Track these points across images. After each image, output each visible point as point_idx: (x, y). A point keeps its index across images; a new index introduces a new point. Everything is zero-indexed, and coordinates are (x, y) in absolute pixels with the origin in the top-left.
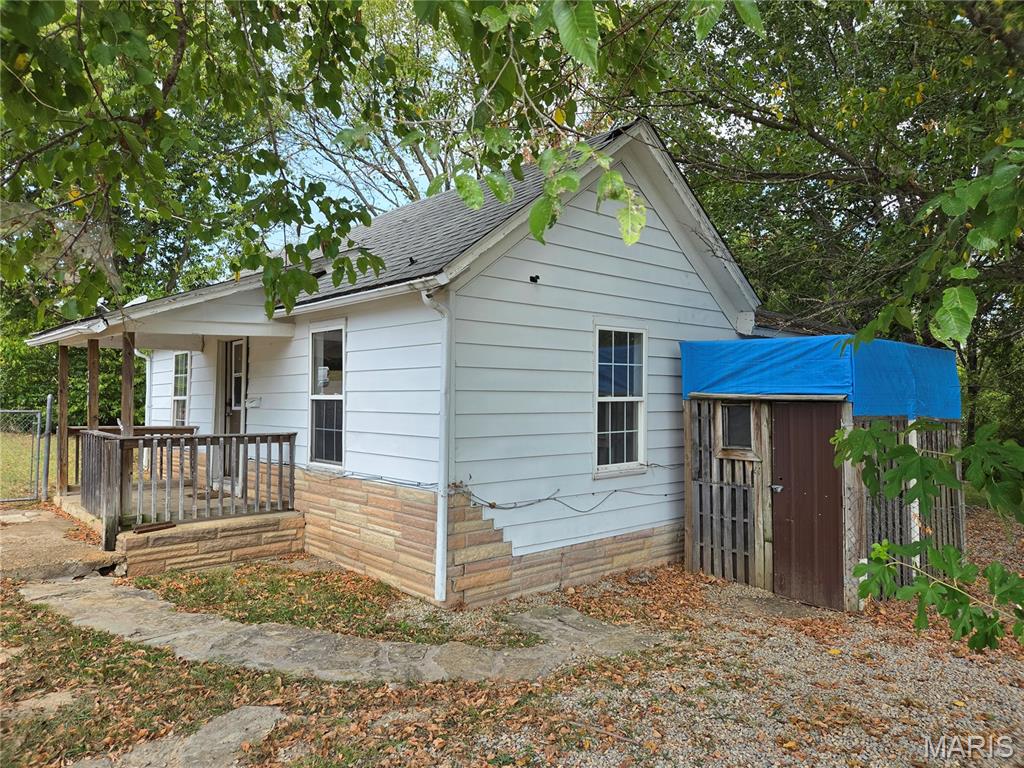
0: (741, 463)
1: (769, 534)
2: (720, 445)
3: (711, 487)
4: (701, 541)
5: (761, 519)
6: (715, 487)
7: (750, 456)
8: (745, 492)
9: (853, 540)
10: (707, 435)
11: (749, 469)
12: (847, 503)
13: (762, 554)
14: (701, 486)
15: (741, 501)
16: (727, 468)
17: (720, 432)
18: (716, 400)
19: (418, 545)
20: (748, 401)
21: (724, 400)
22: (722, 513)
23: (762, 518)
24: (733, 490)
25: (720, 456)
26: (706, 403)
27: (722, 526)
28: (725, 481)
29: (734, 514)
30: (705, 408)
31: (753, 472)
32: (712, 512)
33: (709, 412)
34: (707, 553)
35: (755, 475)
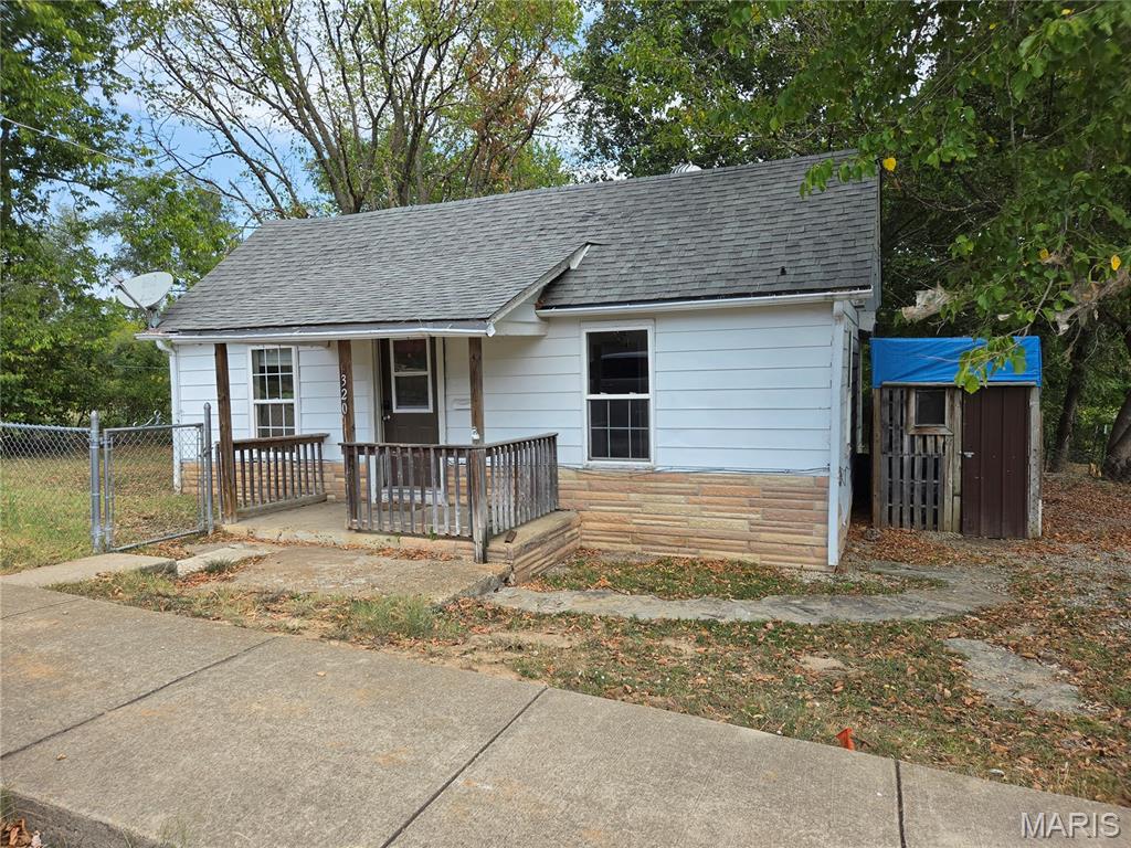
0: (933, 438)
1: (958, 490)
2: (913, 423)
3: (902, 459)
4: (890, 501)
5: (951, 479)
6: (906, 458)
7: (943, 431)
8: (936, 460)
9: (1038, 487)
10: (899, 416)
11: (941, 441)
12: (1032, 461)
13: (951, 506)
14: (890, 459)
15: (933, 467)
16: (919, 443)
17: (913, 413)
18: (909, 388)
19: (790, 523)
20: (944, 388)
21: (918, 388)
22: (913, 477)
23: (952, 477)
24: (925, 460)
25: (912, 432)
26: (899, 391)
27: (912, 490)
28: (916, 452)
29: (924, 477)
30: (897, 395)
31: (944, 443)
32: (902, 477)
33: (902, 397)
34: (896, 512)
35: (947, 447)
